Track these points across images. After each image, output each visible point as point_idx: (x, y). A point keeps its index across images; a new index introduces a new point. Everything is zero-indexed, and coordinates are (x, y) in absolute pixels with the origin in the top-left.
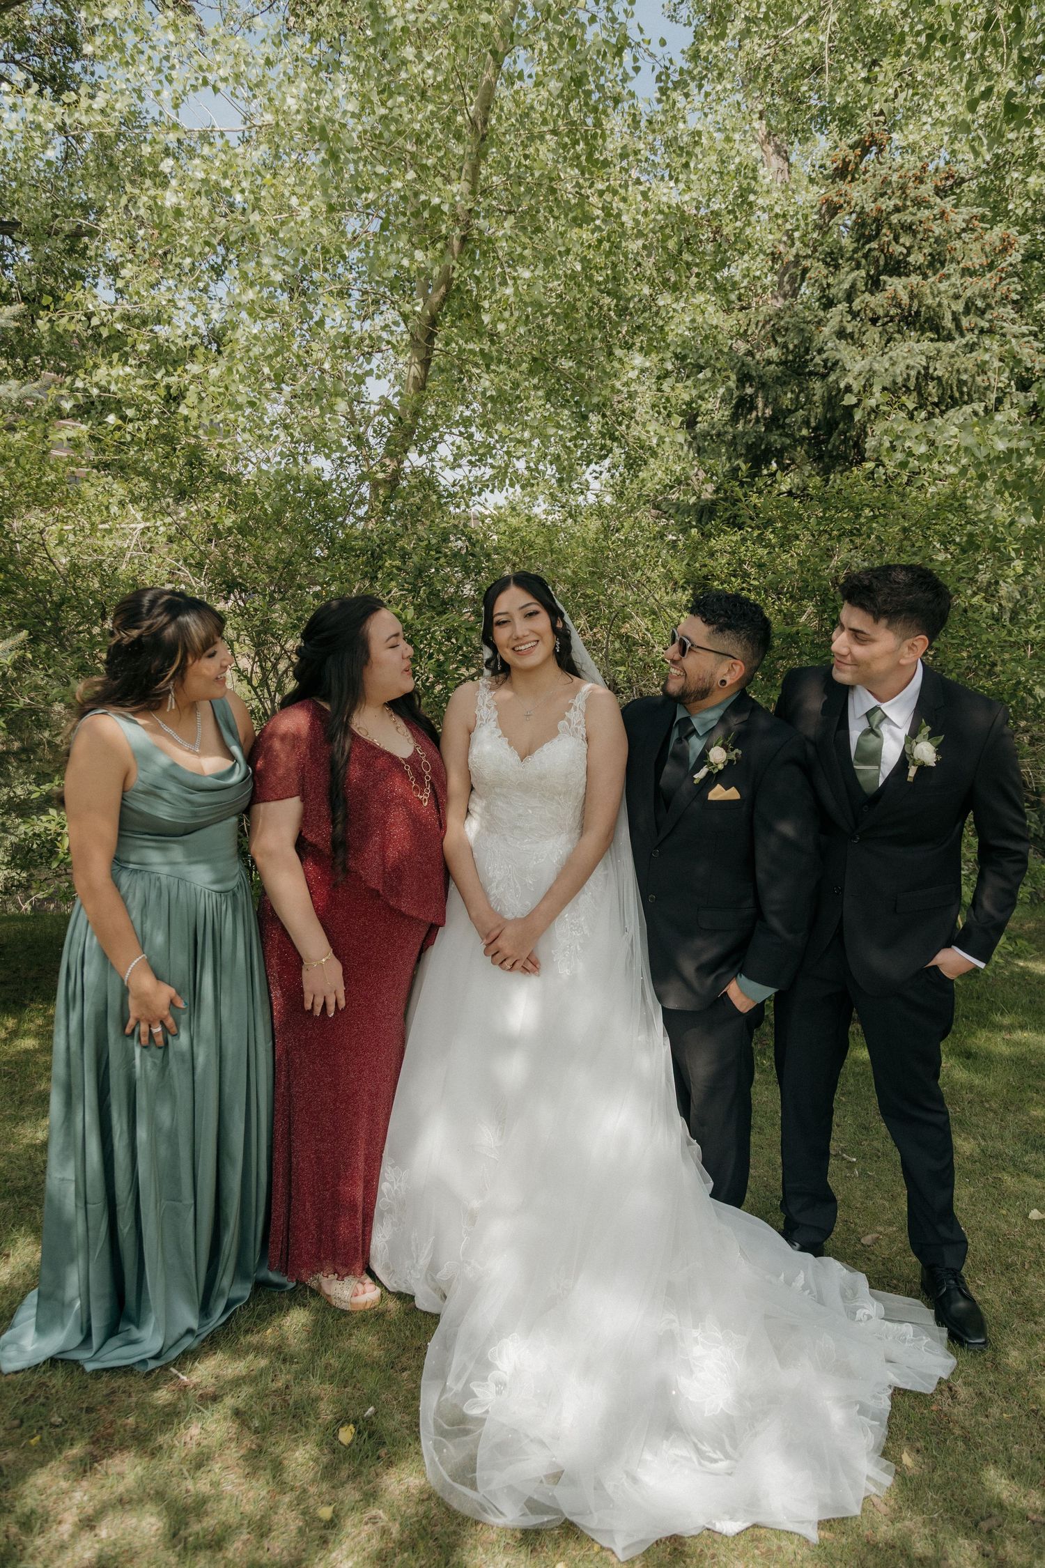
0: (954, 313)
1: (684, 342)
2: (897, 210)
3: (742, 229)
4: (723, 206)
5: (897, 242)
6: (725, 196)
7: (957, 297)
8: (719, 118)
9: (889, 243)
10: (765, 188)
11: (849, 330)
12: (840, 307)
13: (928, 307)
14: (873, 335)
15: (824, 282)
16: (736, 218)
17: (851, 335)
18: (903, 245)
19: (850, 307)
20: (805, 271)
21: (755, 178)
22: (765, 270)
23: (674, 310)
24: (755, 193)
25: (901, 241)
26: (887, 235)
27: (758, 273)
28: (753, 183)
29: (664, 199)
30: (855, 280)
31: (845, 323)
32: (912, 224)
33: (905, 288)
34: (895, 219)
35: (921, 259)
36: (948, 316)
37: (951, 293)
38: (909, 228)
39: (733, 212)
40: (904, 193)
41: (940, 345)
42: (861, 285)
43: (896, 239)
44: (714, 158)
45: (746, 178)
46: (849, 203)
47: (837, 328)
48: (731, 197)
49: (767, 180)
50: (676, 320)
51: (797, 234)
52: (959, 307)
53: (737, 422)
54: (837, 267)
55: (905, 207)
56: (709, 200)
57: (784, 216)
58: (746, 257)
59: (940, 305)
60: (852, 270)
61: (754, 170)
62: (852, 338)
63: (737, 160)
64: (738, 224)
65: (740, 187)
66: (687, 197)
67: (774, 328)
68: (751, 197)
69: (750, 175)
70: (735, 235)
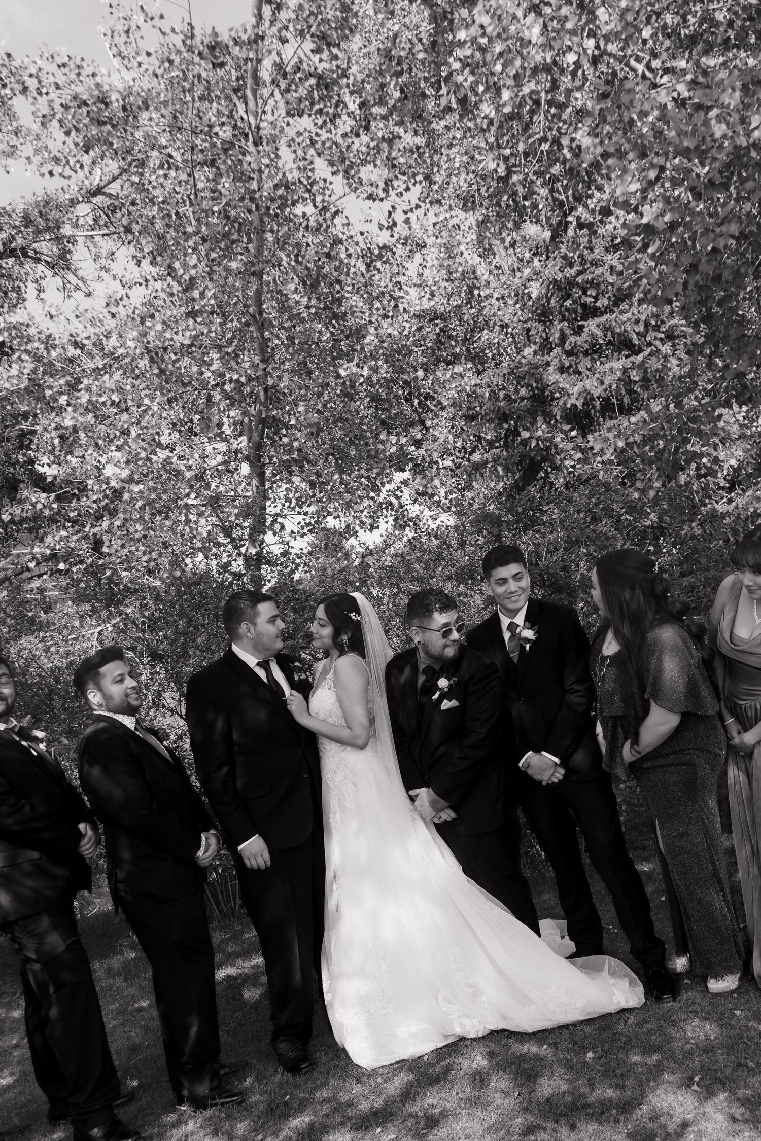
0: (638, 334)
2: (580, 273)
4: (459, 302)
5: (587, 295)
6: (459, 295)
7: (637, 322)
9: (580, 297)
12: (557, 350)
13: (619, 334)
14: (584, 363)
17: (570, 366)
18: (591, 296)
19: (564, 349)
20: (528, 330)
21: (476, 278)
24: (478, 288)
25: (589, 293)
26: (577, 292)
28: (475, 281)
29: (418, 308)
30: (563, 328)
31: (563, 361)
32: (593, 279)
33: (598, 326)
34: (579, 280)
35: (606, 302)
36: (635, 336)
37: (633, 320)
38: (591, 283)
40: (583, 259)
41: (632, 358)
42: (568, 331)
43: (585, 292)
44: (444, 272)
45: (470, 279)
47: (558, 365)
48: (463, 295)
52: (641, 328)
54: (550, 322)
55: (586, 270)
56: (449, 300)
57: (503, 298)
58: (486, 331)
59: (625, 331)
60: (560, 322)
61: (474, 272)
62: (570, 370)
63: (460, 269)
65: (468, 286)
66: (432, 303)
67: (516, 375)
68: (476, 292)
69: (472, 276)
70: (473, 319)
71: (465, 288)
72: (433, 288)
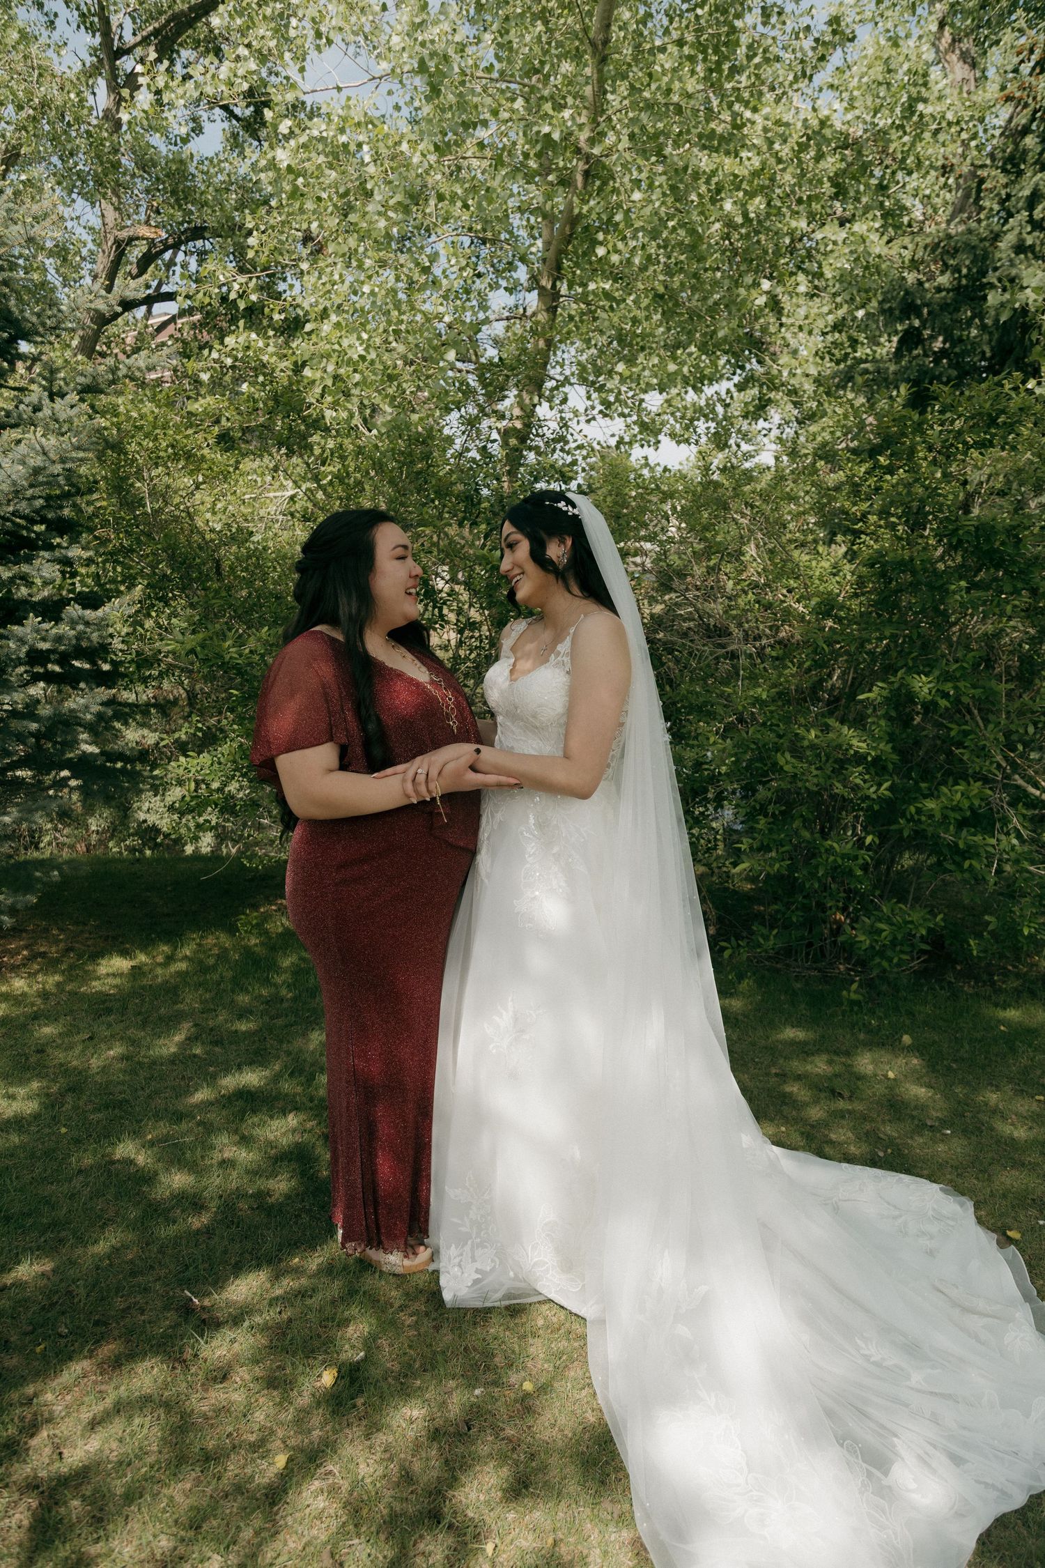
1: (842, 276)
3: (913, 144)
4: (890, 121)
6: (892, 111)
8: (889, 25)
10: (936, 94)
11: (1029, 242)
12: (1018, 217)
15: (1003, 192)
16: (905, 133)
17: (1032, 247)
19: (1031, 216)
20: (982, 181)
21: (925, 84)
22: (936, 188)
23: (835, 243)
24: (925, 101)
27: (927, 192)
28: (923, 90)
30: (1037, 185)
31: (1025, 235)
39: (902, 127)
45: (916, 86)
46: (1034, 98)
47: (1013, 241)
48: (898, 110)
49: (940, 86)
50: (836, 254)
51: (973, 143)
53: (903, 356)
54: (1020, 173)
56: (874, 116)
57: (958, 122)
58: (915, 175)
60: (1035, 174)
61: (925, 75)
62: (1033, 252)
63: (906, 67)
64: (906, 139)
65: (910, 97)
66: (849, 116)
67: (944, 250)
68: (920, 107)
69: (921, 82)
70: (902, 152)
71: (904, 99)
72: (856, 93)
